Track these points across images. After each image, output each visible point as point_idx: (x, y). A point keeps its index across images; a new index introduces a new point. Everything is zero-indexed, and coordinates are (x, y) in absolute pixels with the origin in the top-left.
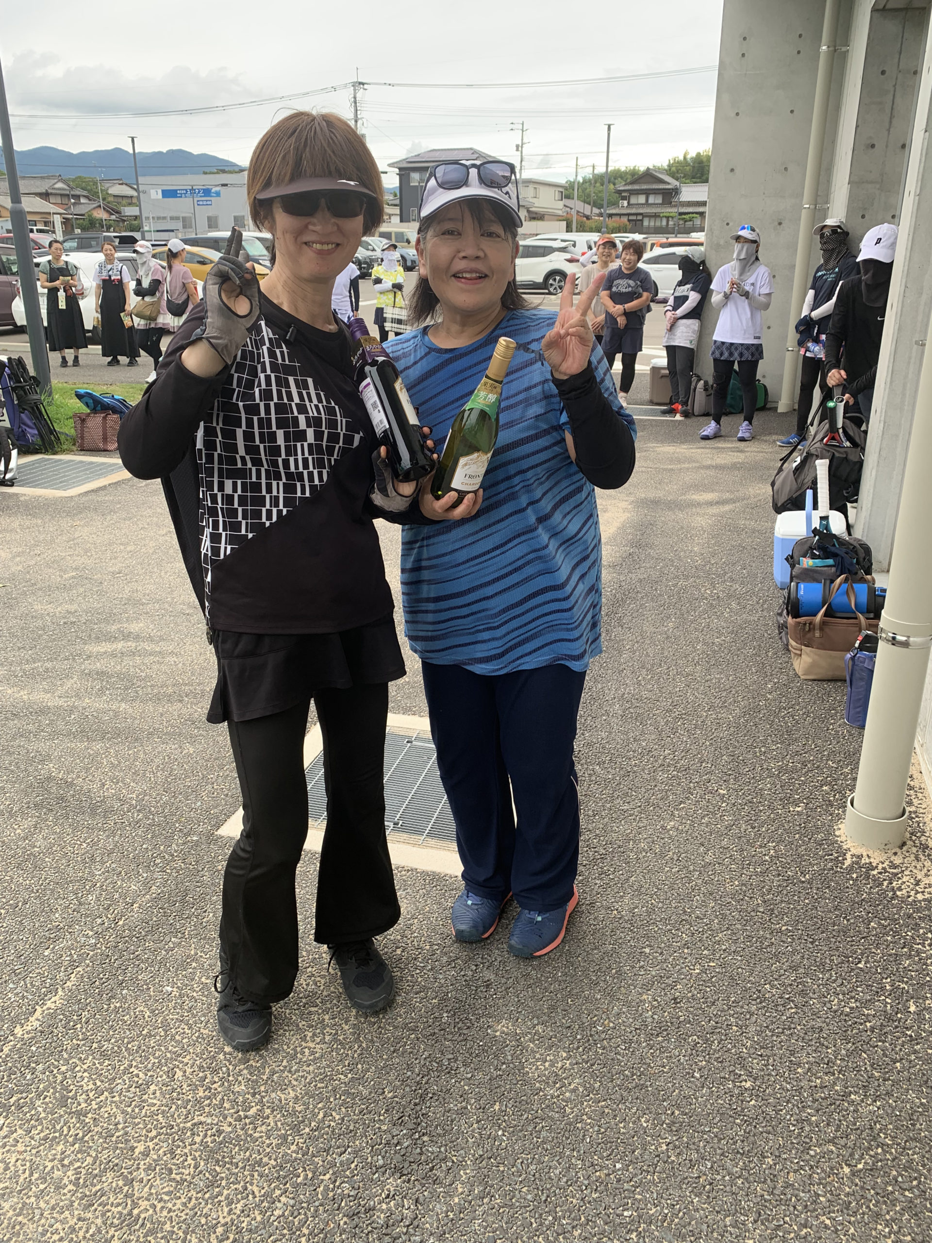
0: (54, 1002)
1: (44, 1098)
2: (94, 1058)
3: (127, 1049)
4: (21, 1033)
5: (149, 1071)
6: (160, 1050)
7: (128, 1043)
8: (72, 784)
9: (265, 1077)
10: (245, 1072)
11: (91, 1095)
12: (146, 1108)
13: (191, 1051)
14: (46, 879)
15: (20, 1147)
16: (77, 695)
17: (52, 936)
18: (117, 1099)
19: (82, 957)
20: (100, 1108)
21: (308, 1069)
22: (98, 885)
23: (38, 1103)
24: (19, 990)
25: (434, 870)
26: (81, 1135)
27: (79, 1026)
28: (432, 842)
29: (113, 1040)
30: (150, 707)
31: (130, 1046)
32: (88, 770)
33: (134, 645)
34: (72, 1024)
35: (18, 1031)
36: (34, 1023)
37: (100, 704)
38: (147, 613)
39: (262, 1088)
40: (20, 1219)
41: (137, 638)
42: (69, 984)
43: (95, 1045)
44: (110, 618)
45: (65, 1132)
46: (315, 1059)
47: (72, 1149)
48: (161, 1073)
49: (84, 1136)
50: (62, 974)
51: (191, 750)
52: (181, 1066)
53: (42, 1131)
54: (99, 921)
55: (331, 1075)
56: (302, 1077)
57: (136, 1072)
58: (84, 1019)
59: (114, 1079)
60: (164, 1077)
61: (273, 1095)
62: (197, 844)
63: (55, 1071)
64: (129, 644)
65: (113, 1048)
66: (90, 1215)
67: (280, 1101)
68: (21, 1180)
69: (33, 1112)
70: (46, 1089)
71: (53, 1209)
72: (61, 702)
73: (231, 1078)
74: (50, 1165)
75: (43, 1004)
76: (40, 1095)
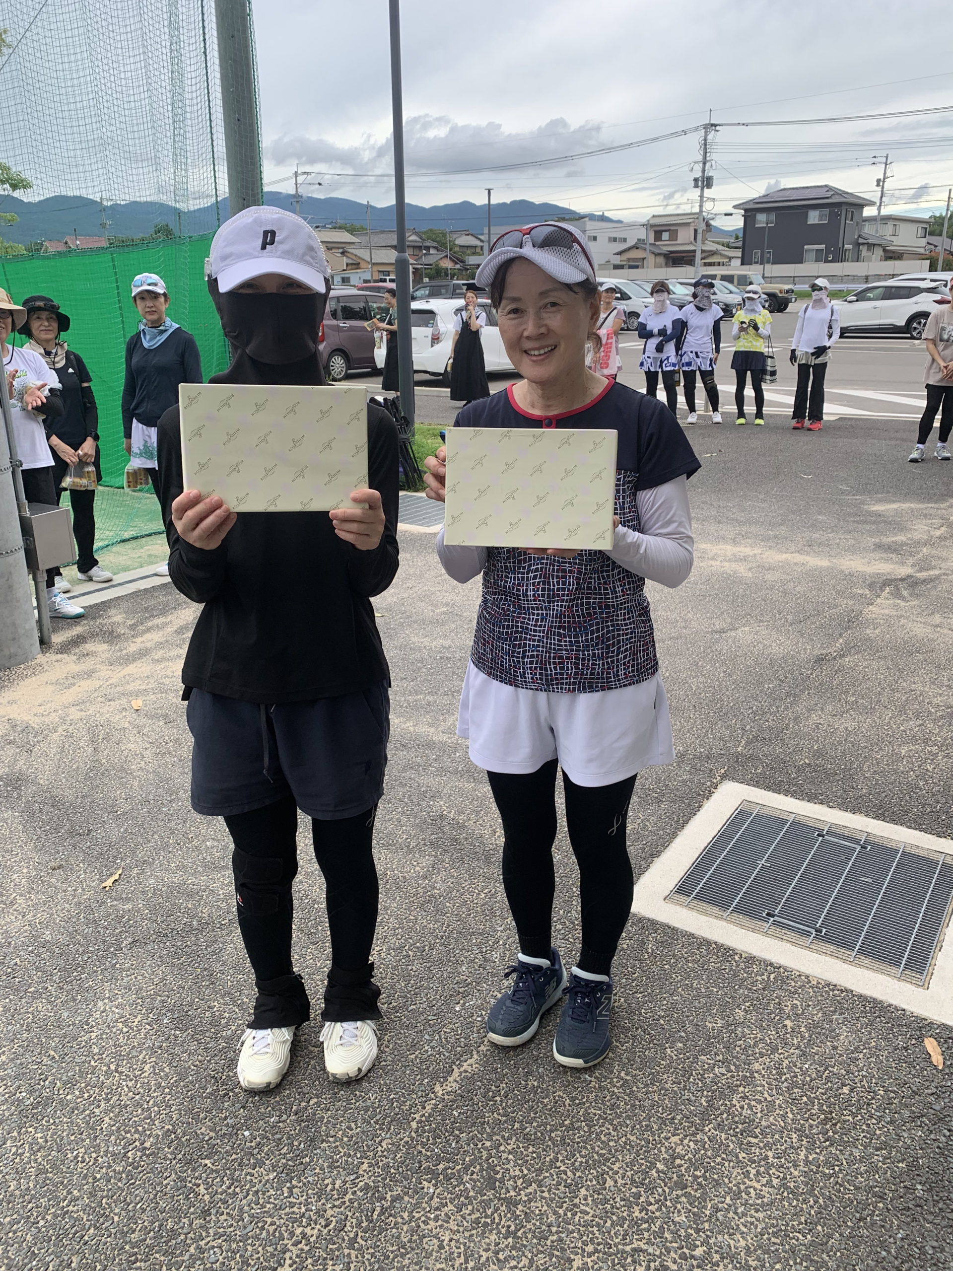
0: (470, 1065)
1: (472, 1175)
2: (517, 1140)
3: (551, 1139)
4: (441, 1092)
5: (577, 1170)
6: (586, 1148)
7: (551, 1131)
9: (708, 1213)
10: (683, 1199)
11: (519, 1182)
12: (579, 1214)
13: (620, 1157)
14: (449, 926)
15: (453, 1225)
17: (461, 990)
18: (546, 1195)
20: (530, 1201)
21: (756, 1215)
22: (501, 943)
23: (466, 1178)
24: (434, 1043)
25: (874, 996)
27: (498, 1098)
28: (867, 961)
29: (535, 1124)
31: (553, 1135)
32: (478, 813)
34: (491, 1094)
35: (437, 1088)
36: (452, 1084)
39: (706, 1225)
42: (482, 1048)
43: (517, 1125)
45: (497, 1220)
46: (763, 1205)
47: (506, 1243)
48: (590, 1176)
49: (516, 1231)
50: (475, 1035)
52: (610, 1173)
53: (472, 1212)
55: (786, 1230)
56: (752, 1223)
57: (562, 1168)
58: (503, 1092)
59: (540, 1170)
60: (594, 1182)
61: (720, 1238)
63: (479, 1146)
65: (535, 1133)
67: (729, 1246)
69: (462, 1187)
70: (472, 1163)
72: (445, 738)
73: (668, 1203)
75: (460, 1065)
76: (466, 1169)
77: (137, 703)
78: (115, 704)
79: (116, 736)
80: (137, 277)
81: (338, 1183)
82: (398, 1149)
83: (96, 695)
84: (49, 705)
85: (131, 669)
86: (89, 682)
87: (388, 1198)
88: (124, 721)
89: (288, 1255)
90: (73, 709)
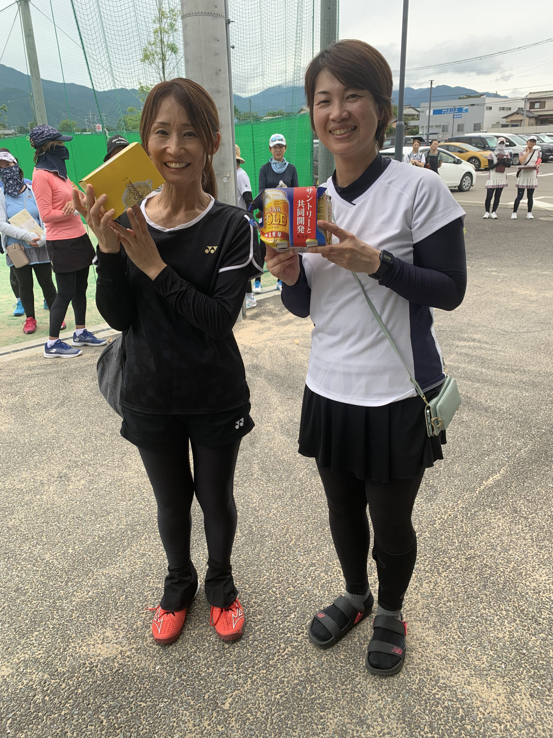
0: (497, 476)
1: (506, 508)
2: (524, 501)
4: (486, 484)
8: (470, 398)
11: (527, 513)
15: (501, 521)
16: (458, 362)
17: (486, 453)
19: (504, 465)
20: (533, 518)
22: (500, 439)
24: (479, 469)
26: (528, 525)
27: (512, 488)
30: (498, 373)
32: (476, 393)
33: (479, 344)
34: (508, 486)
35: (484, 482)
36: (491, 481)
37: (472, 367)
38: (480, 331)
40: (511, 544)
41: (479, 341)
42: (500, 472)
43: (523, 496)
44: (461, 331)
45: (521, 522)
47: (526, 528)
49: (529, 526)
50: (496, 468)
51: (528, 395)
53: (509, 519)
54: (507, 453)
59: (536, 510)
62: (544, 434)
63: (508, 500)
64: (477, 344)
65: (532, 499)
66: (543, 552)
68: (507, 531)
69: (503, 511)
71: (525, 545)
72: (451, 363)
74: (518, 531)
75: (492, 477)
76: (504, 507)
77: (297, 341)
78: (286, 341)
79: (293, 354)
80: (273, 136)
81: (450, 505)
82: (472, 498)
83: (276, 337)
84: (257, 340)
85: (287, 327)
86: (270, 332)
87: (473, 510)
88: (295, 348)
89: (436, 522)
90: (268, 342)
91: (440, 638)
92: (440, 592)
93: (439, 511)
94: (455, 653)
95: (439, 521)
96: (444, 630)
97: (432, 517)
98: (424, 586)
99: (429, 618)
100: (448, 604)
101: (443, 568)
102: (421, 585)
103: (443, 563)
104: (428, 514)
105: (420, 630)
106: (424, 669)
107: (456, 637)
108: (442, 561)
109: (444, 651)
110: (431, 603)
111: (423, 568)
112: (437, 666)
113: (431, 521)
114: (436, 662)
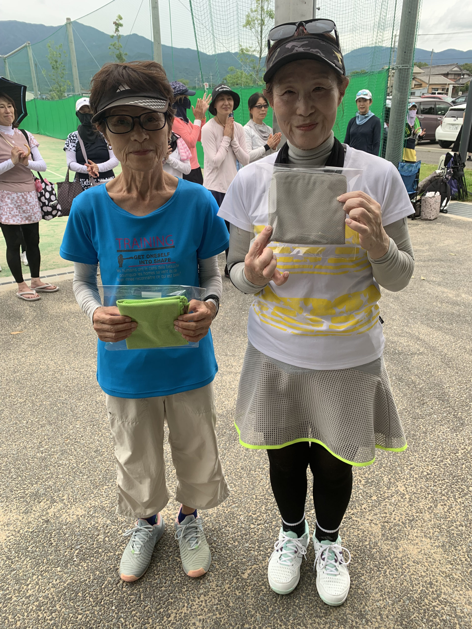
80: (360, 92)
89: (459, 451)
91: (447, 557)
92: (453, 515)
93: (463, 441)
94: (460, 574)
95: (462, 451)
96: (452, 551)
97: (456, 446)
98: (438, 508)
99: (439, 538)
100: (460, 528)
101: (460, 494)
102: (436, 506)
103: (461, 490)
104: (452, 443)
105: (429, 546)
106: (428, 582)
107: (464, 559)
108: (459, 488)
109: (450, 570)
110: (444, 524)
111: (440, 491)
112: (441, 582)
113: (454, 450)
114: (440, 578)
